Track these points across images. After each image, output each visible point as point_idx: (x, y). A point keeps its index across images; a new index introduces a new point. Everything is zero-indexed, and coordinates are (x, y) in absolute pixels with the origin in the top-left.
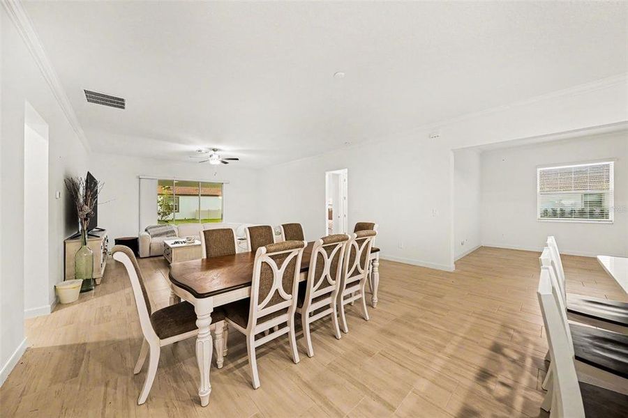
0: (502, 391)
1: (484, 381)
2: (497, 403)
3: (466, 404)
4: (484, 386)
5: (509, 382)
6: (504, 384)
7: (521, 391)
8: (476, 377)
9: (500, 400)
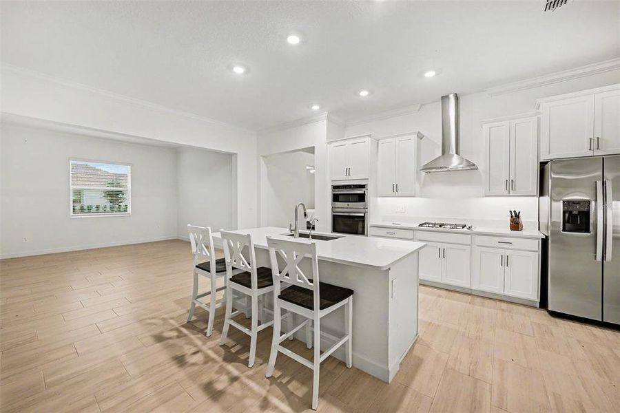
0: (198, 358)
1: (186, 363)
2: (207, 365)
3: (200, 385)
4: (190, 366)
5: (194, 350)
6: (195, 353)
7: (204, 348)
8: (179, 366)
9: (206, 363)
